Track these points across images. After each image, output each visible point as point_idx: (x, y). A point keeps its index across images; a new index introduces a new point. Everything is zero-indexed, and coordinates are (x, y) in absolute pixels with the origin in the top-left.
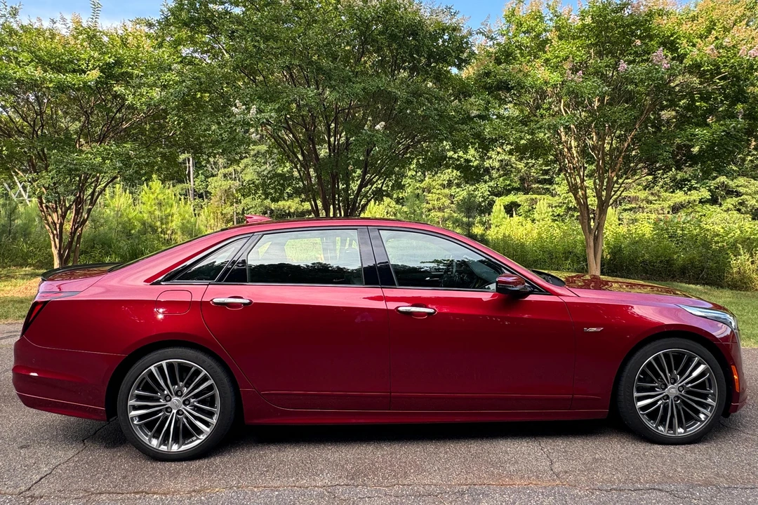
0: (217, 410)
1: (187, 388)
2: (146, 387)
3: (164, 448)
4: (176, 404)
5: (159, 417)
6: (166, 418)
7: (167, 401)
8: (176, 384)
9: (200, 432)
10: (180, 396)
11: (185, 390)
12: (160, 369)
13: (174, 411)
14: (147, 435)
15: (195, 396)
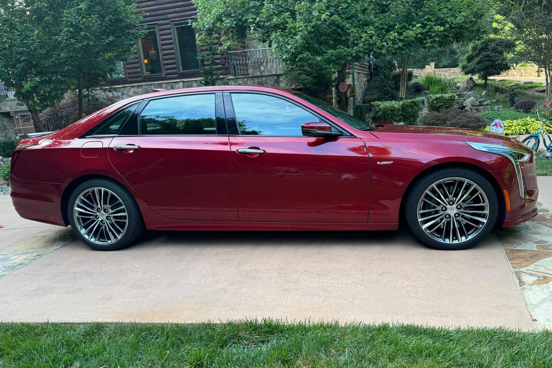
0: (123, 232)
1: (112, 210)
2: (89, 198)
3: (86, 237)
4: (103, 216)
5: (90, 219)
6: (94, 221)
7: (98, 212)
8: (106, 204)
9: (109, 238)
10: (106, 213)
11: (111, 211)
12: (100, 191)
13: (100, 219)
14: (80, 224)
15: (115, 217)
